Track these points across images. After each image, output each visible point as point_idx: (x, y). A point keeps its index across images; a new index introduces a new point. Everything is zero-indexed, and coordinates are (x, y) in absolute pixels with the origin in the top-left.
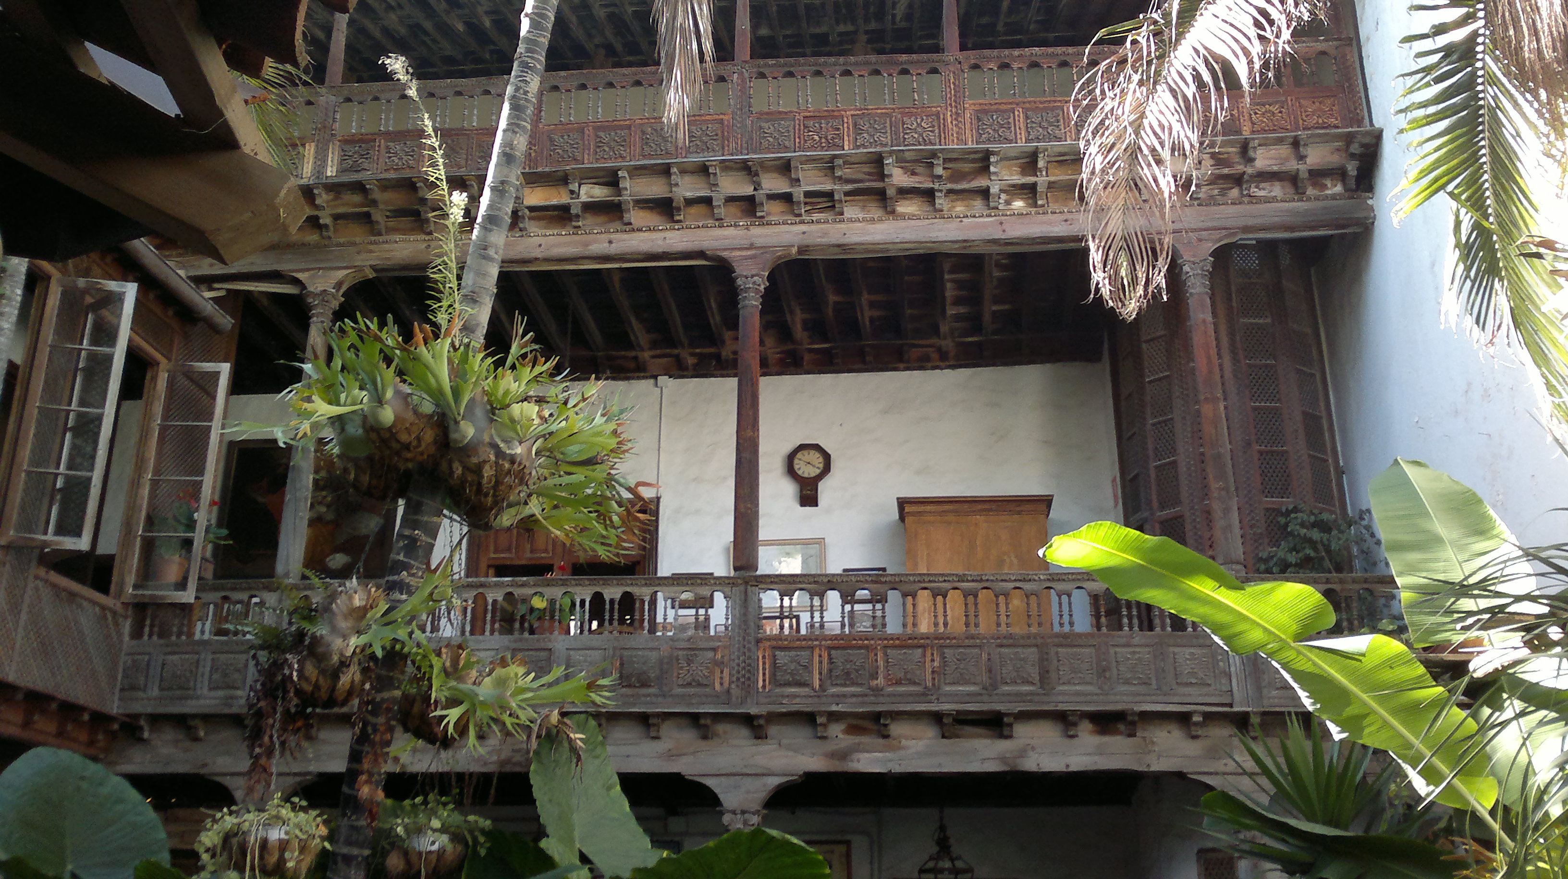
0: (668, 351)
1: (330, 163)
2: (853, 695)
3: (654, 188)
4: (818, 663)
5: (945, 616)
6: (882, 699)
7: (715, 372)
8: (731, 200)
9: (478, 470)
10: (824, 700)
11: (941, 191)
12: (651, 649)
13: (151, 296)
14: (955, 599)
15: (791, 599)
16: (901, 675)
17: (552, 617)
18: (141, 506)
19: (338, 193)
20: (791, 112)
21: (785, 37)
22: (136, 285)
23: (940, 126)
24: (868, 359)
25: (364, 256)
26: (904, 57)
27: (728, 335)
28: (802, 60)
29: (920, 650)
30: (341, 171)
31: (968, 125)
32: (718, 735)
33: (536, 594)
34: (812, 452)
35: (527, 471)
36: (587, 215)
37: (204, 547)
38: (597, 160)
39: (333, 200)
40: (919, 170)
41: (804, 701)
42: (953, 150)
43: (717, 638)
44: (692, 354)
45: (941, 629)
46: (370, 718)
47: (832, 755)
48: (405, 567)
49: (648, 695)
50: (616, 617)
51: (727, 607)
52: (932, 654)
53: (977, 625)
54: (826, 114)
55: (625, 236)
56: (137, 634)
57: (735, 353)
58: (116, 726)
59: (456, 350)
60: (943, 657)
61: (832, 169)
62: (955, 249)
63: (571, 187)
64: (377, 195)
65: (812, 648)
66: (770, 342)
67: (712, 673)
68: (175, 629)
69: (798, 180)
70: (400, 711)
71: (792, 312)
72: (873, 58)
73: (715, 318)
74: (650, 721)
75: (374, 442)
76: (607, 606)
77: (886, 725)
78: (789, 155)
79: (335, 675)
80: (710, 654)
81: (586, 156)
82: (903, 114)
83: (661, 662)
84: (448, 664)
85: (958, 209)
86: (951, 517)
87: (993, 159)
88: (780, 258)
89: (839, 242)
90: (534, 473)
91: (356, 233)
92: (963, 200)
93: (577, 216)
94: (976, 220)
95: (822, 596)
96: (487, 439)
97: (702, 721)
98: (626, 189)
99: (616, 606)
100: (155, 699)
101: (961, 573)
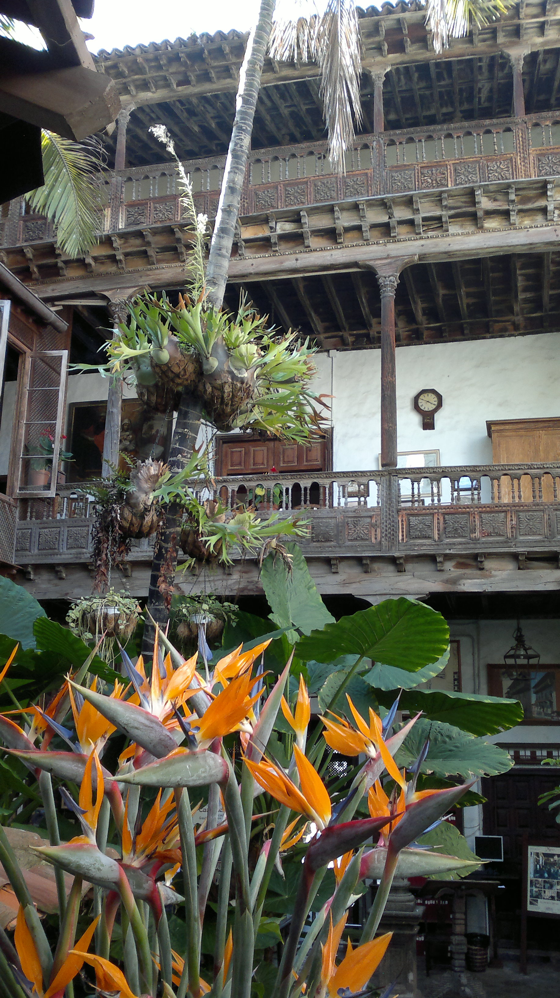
0: (335, 333)
1: (120, 220)
2: (460, 544)
3: (324, 222)
4: (437, 522)
5: (520, 492)
6: (478, 546)
7: (366, 346)
8: (374, 226)
9: (221, 388)
10: (441, 547)
11: (514, 211)
12: (331, 518)
13: (19, 310)
14: (525, 480)
15: (419, 484)
16: (492, 530)
17: (269, 501)
18: (21, 440)
19: (126, 239)
20: (412, 165)
21: (407, 119)
22: (9, 301)
23: (512, 168)
24: (465, 332)
25: (144, 279)
26: (487, 122)
27: (374, 321)
28: (418, 129)
29: (503, 514)
30: (128, 225)
31: (532, 165)
32: (375, 571)
33: (258, 486)
34: (430, 394)
35: (251, 389)
36: (282, 243)
37: (59, 465)
38: (287, 206)
39: (124, 244)
40: (499, 197)
41: (429, 548)
42: (522, 182)
43: (373, 509)
44: (351, 335)
45: (517, 500)
46: (163, 544)
47: (447, 581)
48: (180, 452)
49: (331, 547)
50: (308, 498)
51: (378, 490)
52: (511, 516)
53: (540, 497)
54: (435, 164)
55: (306, 255)
56: (23, 517)
57: (379, 333)
58: (15, 572)
59: (205, 312)
60: (518, 518)
61: (440, 201)
62: (524, 250)
63: (271, 224)
64: (150, 238)
65: (433, 514)
66: (401, 324)
67: (370, 532)
68: (45, 514)
69: (418, 210)
70: (181, 540)
71: (415, 303)
72: (466, 124)
73: (365, 310)
74: (332, 563)
75: (158, 374)
76: (303, 492)
77: (481, 562)
78: (412, 193)
79: (142, 517)
80: (368, 520)
81: (279, 204)
82: (487, 160)
83: (337, 526)
84: (208, 512)
85: (526, 222)
86: (522, 433)
87: (549, 186)
88: (407, 263)
89: (446, 250)
90: (256, 390)
91: (139, 264)
92: (529, 216)
93: (275, 244)
94: (538, 229)
95: (438, 481)
96: (226, 368)
97: (364, 562)
98: (306, 223)
99: (308, 491)
100: (36, 555)
101: (529, 463)
